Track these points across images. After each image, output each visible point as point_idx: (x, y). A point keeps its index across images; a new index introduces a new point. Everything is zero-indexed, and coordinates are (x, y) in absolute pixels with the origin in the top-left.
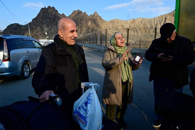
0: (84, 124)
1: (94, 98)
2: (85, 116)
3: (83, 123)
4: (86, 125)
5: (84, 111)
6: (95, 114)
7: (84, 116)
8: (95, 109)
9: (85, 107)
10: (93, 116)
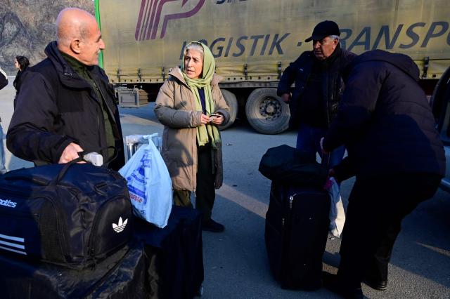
0: (142, 203)
1: (155, 158)
2: (142, 190)
3: (140, 201)
4: (145, 203)
5: (139, 182)
6: (159, 183)
7: (140, 191)
8: (159, 175)
9: (139, 176)
10: (157, 185)
